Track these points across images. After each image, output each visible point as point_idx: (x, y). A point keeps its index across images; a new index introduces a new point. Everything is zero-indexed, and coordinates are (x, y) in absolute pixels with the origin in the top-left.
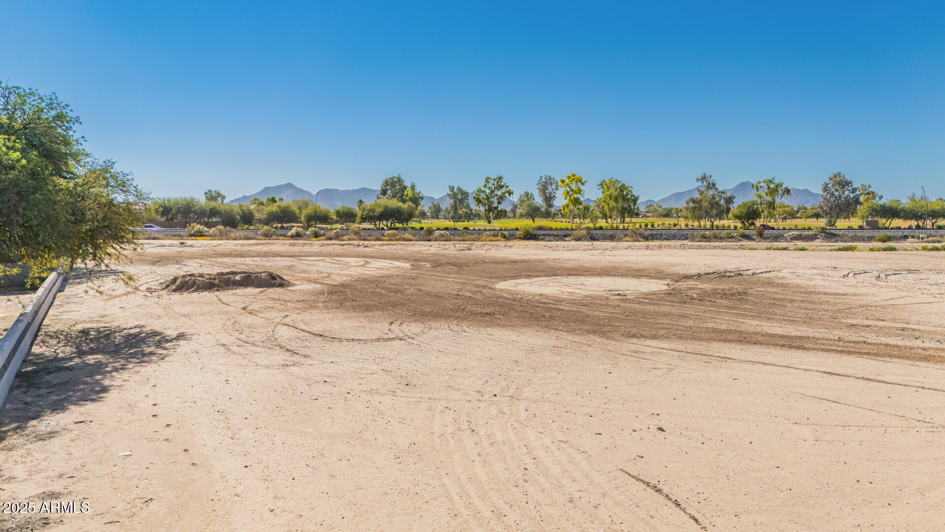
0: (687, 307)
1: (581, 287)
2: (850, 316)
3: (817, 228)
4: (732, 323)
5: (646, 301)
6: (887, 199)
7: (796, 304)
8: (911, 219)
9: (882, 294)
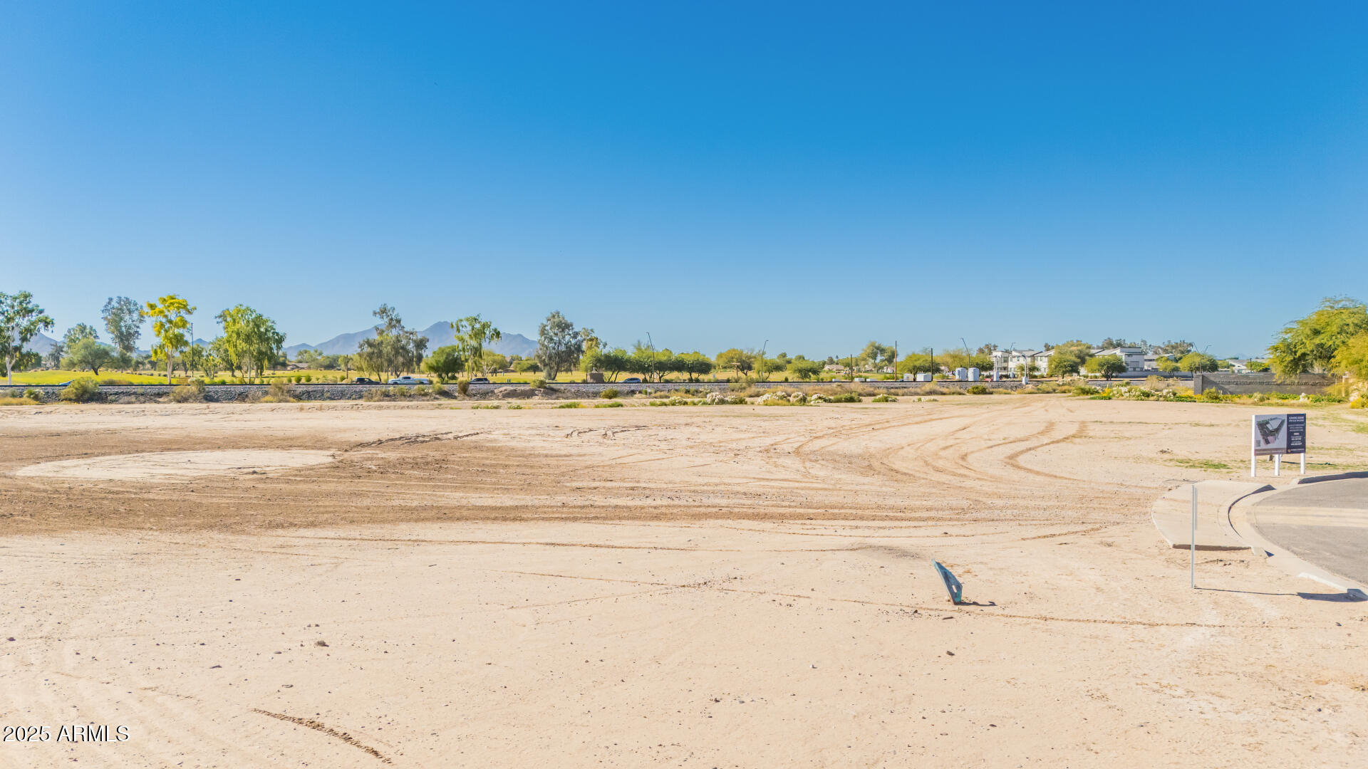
0: (362, 482)
1: (189, 466)
2: (575, 478)
3: (534, 382)
4: (428, 498)
5: (298, 479)
6: (610, 348)
7: (511, 470)
8: (637, 371)
9: (608, 453)
